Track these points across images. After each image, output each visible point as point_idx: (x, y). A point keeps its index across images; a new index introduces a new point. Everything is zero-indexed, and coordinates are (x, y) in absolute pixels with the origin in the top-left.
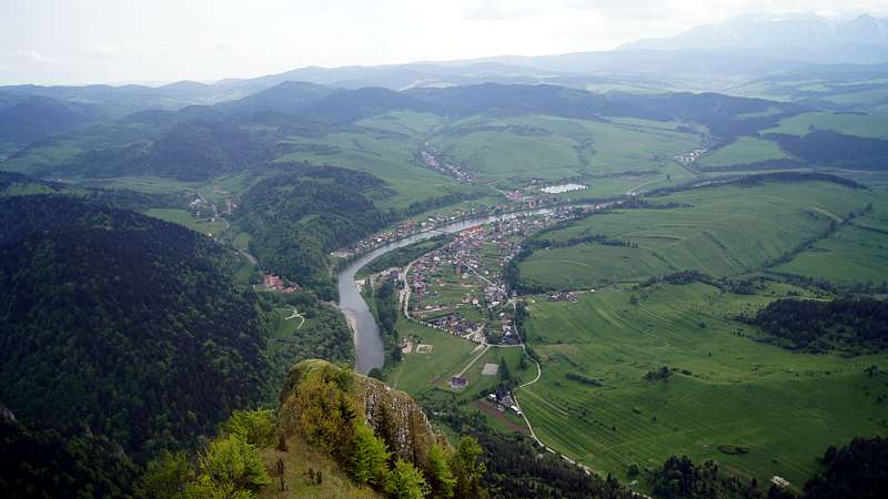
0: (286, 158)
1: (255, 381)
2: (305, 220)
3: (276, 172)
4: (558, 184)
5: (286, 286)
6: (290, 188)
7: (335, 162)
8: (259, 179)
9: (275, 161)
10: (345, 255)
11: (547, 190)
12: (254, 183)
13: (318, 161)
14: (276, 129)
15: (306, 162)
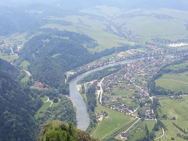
0: (47, 26)
1: (28, 131)
2: (54, 56)
3: (41, 33)
4: (175, 42)
5: (45, 87)
6: (48, 41)
7: (69, 29)
8: (33, 36)
9: (41, 27)
10: (73, 73)
11: (170, 45)
12: (31, 38)
13: (61, 28)
14: (41, 12)
15: (56, 28)
